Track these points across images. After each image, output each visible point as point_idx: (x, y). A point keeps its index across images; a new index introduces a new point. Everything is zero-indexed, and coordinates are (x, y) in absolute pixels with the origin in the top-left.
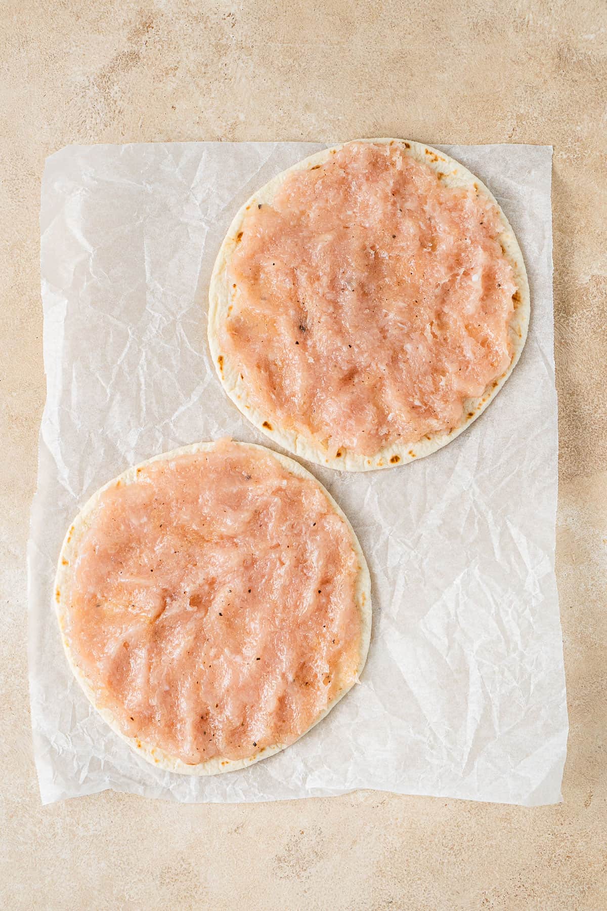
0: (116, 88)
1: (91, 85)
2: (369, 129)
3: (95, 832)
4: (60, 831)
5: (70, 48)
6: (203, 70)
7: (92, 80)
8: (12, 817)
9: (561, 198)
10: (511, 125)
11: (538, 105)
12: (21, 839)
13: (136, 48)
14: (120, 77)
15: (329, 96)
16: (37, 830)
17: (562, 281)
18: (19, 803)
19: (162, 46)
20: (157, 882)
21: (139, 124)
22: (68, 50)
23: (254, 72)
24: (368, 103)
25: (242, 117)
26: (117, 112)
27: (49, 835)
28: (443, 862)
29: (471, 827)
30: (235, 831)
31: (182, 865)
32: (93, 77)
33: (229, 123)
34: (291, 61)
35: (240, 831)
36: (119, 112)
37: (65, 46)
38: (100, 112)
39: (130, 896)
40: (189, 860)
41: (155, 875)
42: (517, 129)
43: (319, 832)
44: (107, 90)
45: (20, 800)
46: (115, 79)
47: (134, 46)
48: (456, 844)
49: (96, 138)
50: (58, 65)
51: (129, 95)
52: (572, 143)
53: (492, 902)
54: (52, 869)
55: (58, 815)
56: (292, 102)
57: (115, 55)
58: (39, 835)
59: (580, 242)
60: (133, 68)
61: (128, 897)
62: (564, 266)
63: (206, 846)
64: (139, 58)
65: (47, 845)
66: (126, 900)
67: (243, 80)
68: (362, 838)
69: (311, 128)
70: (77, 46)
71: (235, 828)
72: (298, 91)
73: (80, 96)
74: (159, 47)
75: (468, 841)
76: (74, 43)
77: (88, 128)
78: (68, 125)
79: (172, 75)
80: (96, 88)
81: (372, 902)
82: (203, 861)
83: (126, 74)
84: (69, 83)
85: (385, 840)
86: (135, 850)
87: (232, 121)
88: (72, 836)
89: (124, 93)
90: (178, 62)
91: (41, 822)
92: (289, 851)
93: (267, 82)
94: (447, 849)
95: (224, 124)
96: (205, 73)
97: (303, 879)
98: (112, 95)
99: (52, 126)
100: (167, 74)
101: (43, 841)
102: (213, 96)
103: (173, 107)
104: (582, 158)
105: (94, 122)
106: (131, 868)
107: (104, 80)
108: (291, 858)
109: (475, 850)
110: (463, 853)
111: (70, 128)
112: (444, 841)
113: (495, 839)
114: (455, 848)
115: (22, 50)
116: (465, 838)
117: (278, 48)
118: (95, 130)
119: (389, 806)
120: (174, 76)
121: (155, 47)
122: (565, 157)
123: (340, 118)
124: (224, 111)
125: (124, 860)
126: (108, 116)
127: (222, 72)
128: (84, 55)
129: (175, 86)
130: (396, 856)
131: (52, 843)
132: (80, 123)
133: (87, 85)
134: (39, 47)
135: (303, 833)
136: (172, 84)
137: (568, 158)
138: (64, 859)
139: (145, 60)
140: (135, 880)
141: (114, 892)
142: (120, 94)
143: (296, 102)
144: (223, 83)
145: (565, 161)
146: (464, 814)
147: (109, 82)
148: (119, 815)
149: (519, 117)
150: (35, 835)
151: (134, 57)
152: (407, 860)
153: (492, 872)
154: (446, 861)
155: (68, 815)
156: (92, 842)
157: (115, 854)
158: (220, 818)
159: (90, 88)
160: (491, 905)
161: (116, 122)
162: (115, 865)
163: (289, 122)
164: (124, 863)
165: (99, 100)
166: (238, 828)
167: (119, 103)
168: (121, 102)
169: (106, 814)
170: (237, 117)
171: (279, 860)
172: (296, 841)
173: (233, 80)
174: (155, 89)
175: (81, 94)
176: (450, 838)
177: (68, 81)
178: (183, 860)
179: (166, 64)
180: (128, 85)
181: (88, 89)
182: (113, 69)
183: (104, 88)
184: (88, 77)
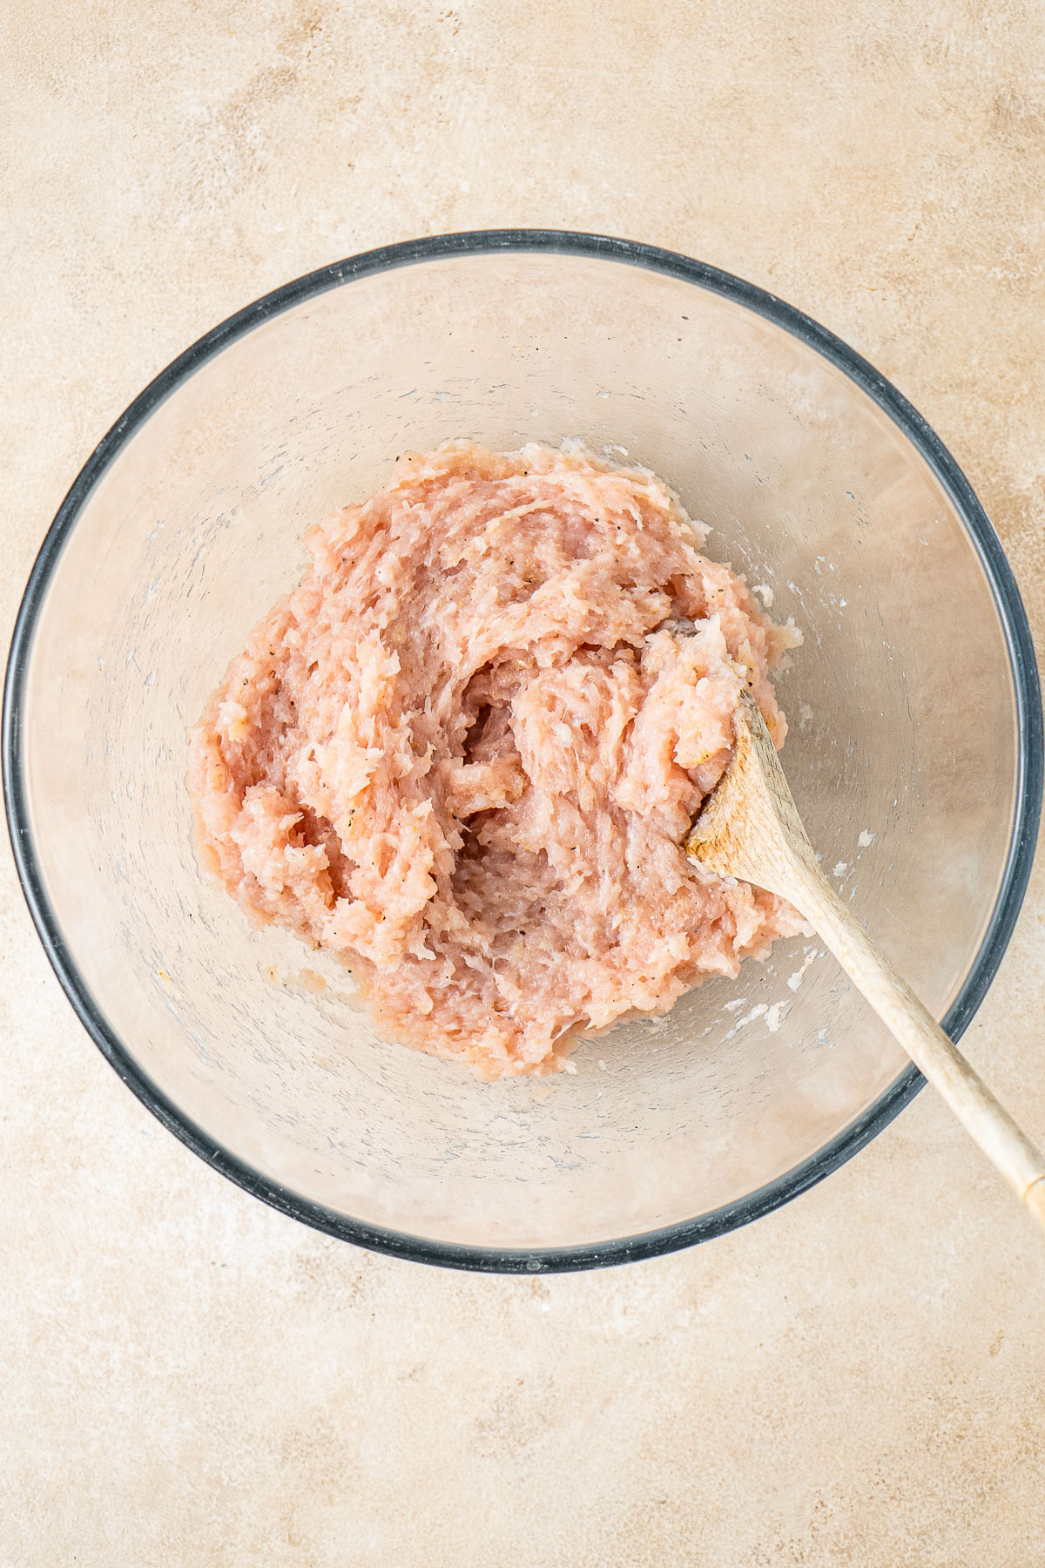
0: (256, 129)
1: (214, 121)
2: (677, 217)
3: (178, 1370)
4: (117, 1367)
5: (181, 58)
6: (403, 104)
7: (215, 113)
8: (37, 1340)
9: (991, 346)
10: (913, 220)
11: (958, 188)
12: (53, 1376)
13: (291, 62)
14: (262, 111)
15: (612, 158)
16: (80, 1364)
17: (987, 484)
18: (50, 1317)
19: (335, 61)
20: (277, 1457)
21: (293, 192)
22: (175, 61)
23: (488, 112)
24: (676, 172)
25: (465, 187)
26: (255, 169)
27: (99, 1373)
28: (753, 1440)
29: (800, 1383)
30: (410, 1376)
31: (318, 1430)
32: (217, 108)
33: (442, 195)
34: (550, 96)
35: (418, 1376)
36: (259, 169)
37: (172, 53)
38: (227, 167)
39: (230, 1476)
40: (331, 1422)
41: (273, 1443)
42: (923, 226)
43: (549, 1382)
44: (241, 132)
45: (52, 1313)
46: (255, 114)
47: (288, 58)
48: (776, 1410)
49: (219, 211)
50: (158, 85)
51: (277, 141)
52: (1013, 255)
53: (830, 1507)
54: (103, 1428)
55: (116, 1339)
56: (549, 165)
57: (256, 72)
58: (82, 1372)
59: (1020, 420)
60: (285, 96)
61: (226, 1479)
62: (991, 459)
63: (360, 1399)
64: (296, 80)
65: (95, 1389)
66: (225, 1484)
67: (470, 124)
68: (620, 1395)
69: (580, 209)
70: (192, 55)
71: (409, 1370)
72: (561, 147)
73: (195, 139)
74: (330, 62)
75: (796, 1406)
76: (187, 50)
77: (206, 193)
78: (173, 188)
79: (349, 110)
80: (221, 127)
81: (633, 1502)
82: (354, 1424)
83: (274, 106)
84: (176, 117)
85: (658, 1399)
86: (242, 1402)
87: (448, 193)
88: (137, 1376)
89: (269, 138)
90: (362, 90)
91: (86, 1350)
92: (498, 1411)
93: (509, 130)
94: (760, 1418)
95: (435, 197)
96: (406, 110)
97: (521, 1460)
98: (248, 140)
99: (146, 187)
100: (342, 108)
101: (89, 1382)
102: (417, 149)
103: (350, 165)
104: (1028, 280)
105: (216, 184)
106: (235, 1431)
107: (236, 114)
108: (501, 1424)
109: (807, 1420)
110: (787, 1425)
111: (176, 193)
112: (755, 1404)
113: (840, 1403)
114: (773, 1415)
115: (99, 58)
116: (791, 1402)
117: (530, 72)
118: (218, 197)
119: (667, 1343)
120: (354, 112)
121: (324, 63)
122: (1000, 276)
123: (629, 195)
124: (435, 175)
125: (223, 1417)
126: (241, 173)
127: (434, 109)
128: (204, 70)
129: (354, 129)
130: (676, 1426)
131: (104, 1386)
132: (194, 184)
133: (207, 119)
134: (128, 54)
135: (522, 1383)
136: (349, 125)
137: (1005, 278)
138: (122, 1413)
139: (306, 83)
140: (241, 1451)
141: (205, 1470)
142: (261, 139)
143: (556, 165)
144: (436, 127)
145: (1000, 284)
146: (791, 1360)
147: (245, 118)
148: (218, 1343)
149: (927, 208)
150: (76, 1371)
151: (288, 77)
152: (693, 1434)
153: (833, 1458)
154: (757, 1437)
155: (132, 1341)
156: (171, 1387)
157: (208, 1408)
158: (386, 1354)
159: (212, 127)
160: (829, 1512)
161: (253, 185)
162: (208, 1426)
163: (543, 197)
164: (223, 1423)
165: (226, 148)
166: (414, 1371)
167: (260, 154)
168: (264, 153)
169: (196, 1341)
170: (457, 187)
171: (482, 1426)
172: (511, 1396)
173: (451, 124)
174: (320, 134)
175: (197, 137)
176: (765, 1399)
177: (175, 112)
178: (322, 1421)
179: (340, 91)
180: (275, 125)
181: (209, 128)
182: (251, 97)
183: (235, 128)
184: (208, 108)
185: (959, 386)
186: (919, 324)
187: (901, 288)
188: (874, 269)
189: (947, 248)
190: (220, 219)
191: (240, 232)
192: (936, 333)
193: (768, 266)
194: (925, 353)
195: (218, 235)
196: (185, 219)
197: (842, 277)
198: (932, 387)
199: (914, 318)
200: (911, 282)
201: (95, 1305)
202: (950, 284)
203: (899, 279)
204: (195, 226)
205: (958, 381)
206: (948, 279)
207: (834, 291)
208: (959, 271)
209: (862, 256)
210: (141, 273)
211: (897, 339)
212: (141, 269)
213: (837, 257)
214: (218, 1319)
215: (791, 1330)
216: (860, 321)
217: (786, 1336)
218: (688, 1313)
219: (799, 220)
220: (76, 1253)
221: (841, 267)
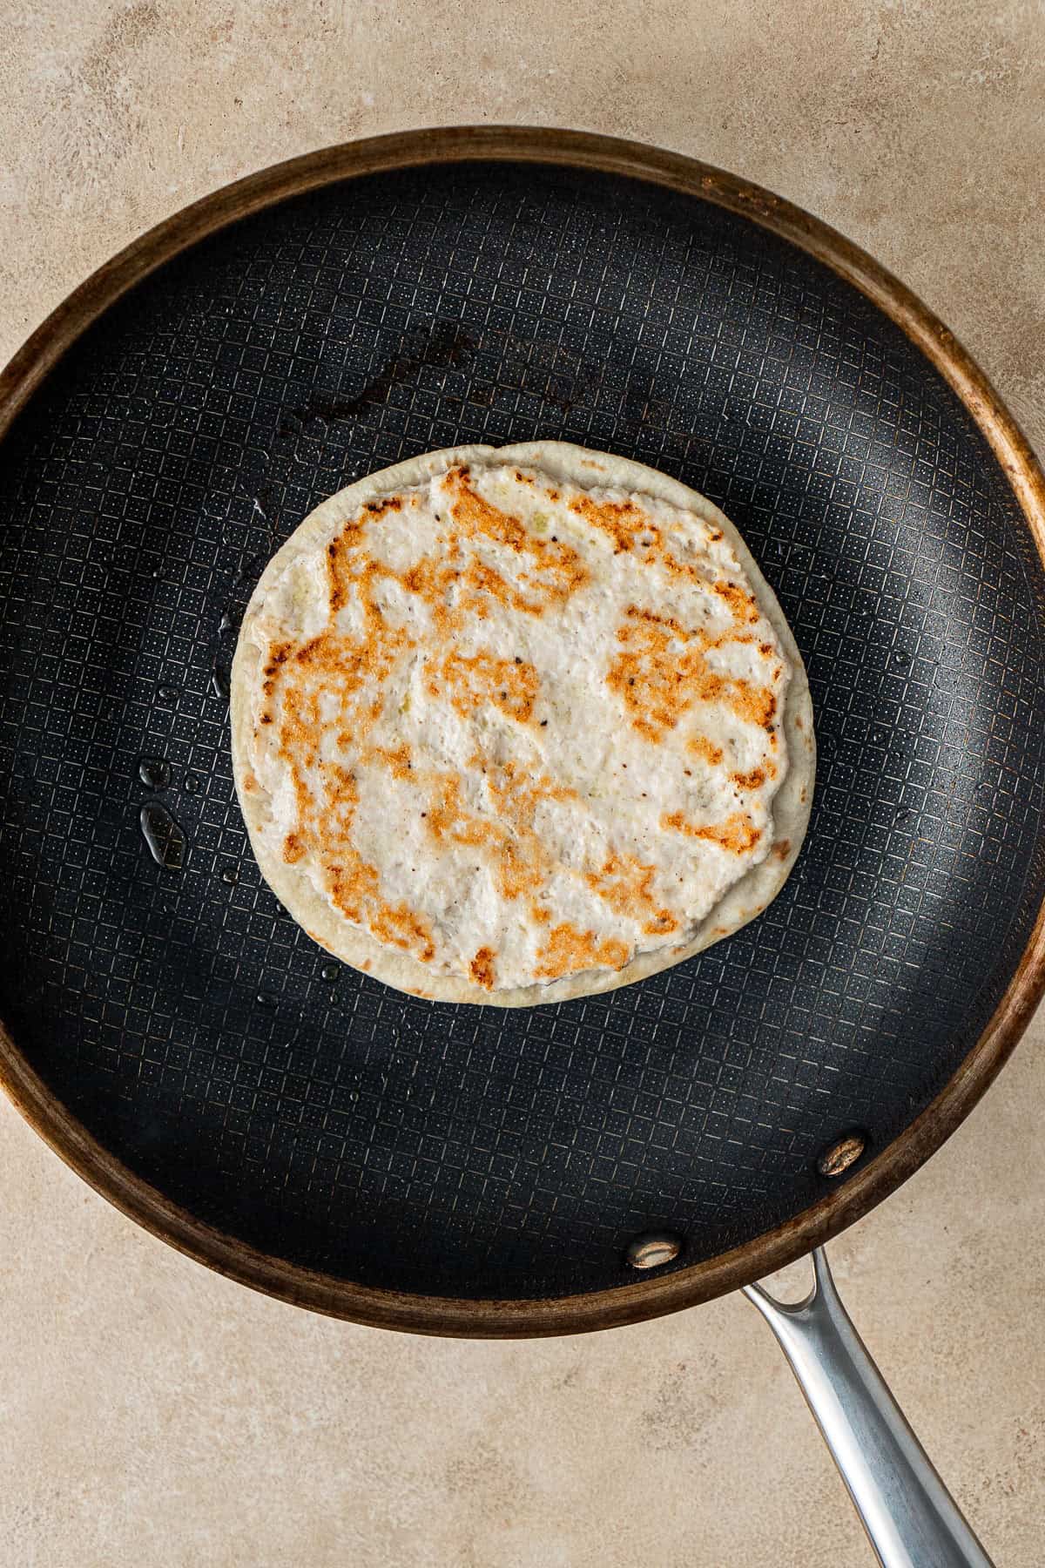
0: (124, 81)
1: (77, 82)
2: (609, 85)
3: (322, 1422)
4: (258, 1431)
5: (25, 18)
6: (281, 21)
7: (75, 72)
8: (169, 1420)
9: (985, 160)
10: (873, 34)
12: (194, 1453)
14: (127, 59)
15: (525, 32)
16: (219, 1436)
17: (1008, 315)
18: (177, 1394)
20: (443, 1489)
21: (180, 143)
22: (20, 22)
24: (598, 34)
25: (368, 99)
26: (133, 126)
27: (241, 1441)
29: (977, 1313)
30: (566, 1382)
31: (481, 1455)
32: (77, 66)
33: (345, 114)
35: (573, 1381)
36: (138, 126)
37: (14, 14)
38: (102, 131)
39: (398, 1519)
40: (493, 1445)
41: (437, 1477)
42: (885, 39)
43: (712, 1362)
44: (108, 88)
45: (179, 1389)
46: (120, 65)
48: (956, 1345)
49: (104, 182)
50: (6, 53)
51: (151, 90)
52: (992, 51)
53: (1032, 1433)
54: (257, 1495)
55: (251, 1404)
56: (456, 55)
57: (110, 17)
58: (223, 1442)
59: (1032, 237)
60: (148, 37)
61: (395, 1522)
62: (1008, 287)
63: (518, 1416)
64: (157, 16)
65: (239, 1457)
66: (394, 1527)
67: (360, 27)
69: (501, 99)
70: (36, 12)
71: (563, 1377)
72: (466, 33)
73: (60, 107)
75: (977, 1337)
76: (29, 7)
77: (85, 165)
78: (47, 166)
79: (223, 40)
80: (86, 87)
81: (824, 1466)
82: (517, 1443)
83: (138, 51)
84: (35, 85)
86: (396, 1442)
87: (351, 110)
88: (281, 1436)
89: (141, 88)
90: (232, 13)
91: (222, 1419)
92: (665, 1401)
93: (404, 24)
94: (941, 1356)
95: (337, 118)
96: (285, 26)
97: (698, 1446)
98: (118, 95)
99: (17, 172)
100: (214, 38)
101: (232, 1451)
102: (307, 67)
103: (236, 101)
104: (1014, 77)
105: (94, 152)
106: (394, 1473)
107: (99, 69)
108: (670, 1414)
109: (991, 1350)
110: (971, 1358)
111: (53, 172)
112: (934, 1343)
113: (1024, 1326)
114: (954, 1352)
116: (971, 1333)
118: (99, 166)
120: (229, 40)
122: (981, 79)
123: (551, 72)
124: (333, 93)
125: (379, 1461)
126: (119, 135)
127: (317, 17)
128: (52, 26)
129: (232, 59)
131: (248, 1452)
132: (69, 158)
133: (69, 81)
135: (684, 1368)
136: (226, 56)
137: (988, 80)
138: (273, 1477)
139: (169, 18)
140: (405, 1492)
141: (371, 1517)
142: (132, 92)
143: (464, 54)
144: (322, 39)
145: (983, 88)
146: (963, 1292)
147: (110, 72)
148: (358, 1387)
150: (216, 1443)
151: (147, 15)
153: (1027, 1384)
154: (942, 1377)
155: (268, 1401)
156: (318, 1440)
157: (362, 1454)
158: (536, 1365)
159: (76, 88)
160: (1032, 1440)
161: (135, 146)
162: (365, 1473)
163: (456, 93)
164: (380, 1467)
165: (96, 110)
166: (569, 1377)
167: (133, 108)
168: (139, 107)
169: (334, 1389)
170: (360, 101)
171: (650, 1420)
172: (675, 1383)
173: (339, 32)
174: (196, 72)
175: (62, 103)
176: (943, 1337)
177: (31, 81)
178: (482, 1446)
179: (209, 18)
180: (145, 72)
181: (73, 91)
182: (111, 46)
183: (101, 84)
184: (67, 68)
185: (957, 212)
186: (902, 152)
187: (874, 114)
188: (841, 99)
189: (917, 59)
190: (107, 190)
191: (131, 201)
192: (922, 158)
193: (720, 121)
194: (913, 183)
195: (108, 209)
196: (68, 200)
197: (806, 115)
198: (928, 220)
199: (894, 147)
200: (884, 106)
201: (223, 1374)
202: (928, 99)
203: (868, 105)
204: (81, 204)
205: (955, 207)
206: (925, 93)
207: (799, 133)
208: (936, 82)
209: (824, 87)
210: (33, 269)
211: (880, 174)
212: (33, 264)
213: (795, 94)
214: (353, 1362)
215: (957, 1260)
216: (835, 162)
217: (954, 1267)
218: (845, 1264)
219: (746, 61)
220: (190, 1324)
221: (803, 106)
